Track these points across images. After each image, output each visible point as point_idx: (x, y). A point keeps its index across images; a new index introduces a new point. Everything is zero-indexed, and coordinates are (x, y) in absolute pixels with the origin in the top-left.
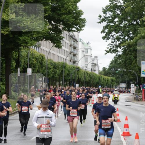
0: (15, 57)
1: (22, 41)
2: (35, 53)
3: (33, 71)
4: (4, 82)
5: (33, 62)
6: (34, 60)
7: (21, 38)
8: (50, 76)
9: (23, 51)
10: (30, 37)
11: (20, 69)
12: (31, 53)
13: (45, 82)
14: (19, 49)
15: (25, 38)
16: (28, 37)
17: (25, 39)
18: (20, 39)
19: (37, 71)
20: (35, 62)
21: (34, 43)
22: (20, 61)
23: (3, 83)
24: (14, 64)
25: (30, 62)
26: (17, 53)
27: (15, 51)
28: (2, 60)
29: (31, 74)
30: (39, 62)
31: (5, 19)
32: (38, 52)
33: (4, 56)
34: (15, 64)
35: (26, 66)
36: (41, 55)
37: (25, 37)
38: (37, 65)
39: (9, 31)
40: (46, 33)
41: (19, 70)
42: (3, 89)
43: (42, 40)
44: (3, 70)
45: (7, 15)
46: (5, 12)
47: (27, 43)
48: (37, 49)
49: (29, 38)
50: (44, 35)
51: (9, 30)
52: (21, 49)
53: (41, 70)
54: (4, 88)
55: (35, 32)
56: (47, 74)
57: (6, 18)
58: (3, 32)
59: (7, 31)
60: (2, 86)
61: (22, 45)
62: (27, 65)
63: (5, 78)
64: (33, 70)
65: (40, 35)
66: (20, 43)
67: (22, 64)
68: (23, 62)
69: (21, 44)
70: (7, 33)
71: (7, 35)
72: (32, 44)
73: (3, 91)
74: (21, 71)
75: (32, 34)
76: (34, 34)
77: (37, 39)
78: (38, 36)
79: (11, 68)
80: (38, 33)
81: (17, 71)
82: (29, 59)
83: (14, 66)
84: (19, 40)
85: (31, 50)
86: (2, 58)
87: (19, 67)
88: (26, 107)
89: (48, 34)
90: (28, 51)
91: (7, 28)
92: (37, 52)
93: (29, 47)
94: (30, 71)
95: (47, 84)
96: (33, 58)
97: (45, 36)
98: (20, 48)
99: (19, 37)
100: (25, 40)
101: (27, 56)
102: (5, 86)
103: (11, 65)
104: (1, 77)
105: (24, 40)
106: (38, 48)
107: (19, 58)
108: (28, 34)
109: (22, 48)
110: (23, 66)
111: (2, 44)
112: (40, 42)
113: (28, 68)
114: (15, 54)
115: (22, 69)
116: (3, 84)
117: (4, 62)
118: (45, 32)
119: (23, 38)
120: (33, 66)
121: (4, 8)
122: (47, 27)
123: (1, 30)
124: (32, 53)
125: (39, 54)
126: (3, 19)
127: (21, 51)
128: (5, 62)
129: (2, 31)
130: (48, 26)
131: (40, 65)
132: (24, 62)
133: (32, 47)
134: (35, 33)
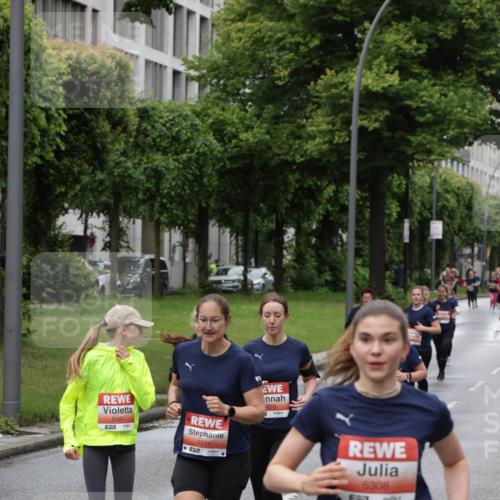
0: (396, 190)
1: (416, 147)
2: (451, 178)
3: (447, 228)
4: (366, 259)
5: (446, 203)
6: (448, 196)
7: (413, 139)
8: (495, 241)
9: (420, 173)
10: (438, 135)
11: (411, 224)
12: (443, 178)
13: (479, 259)
14: (408, 168)
15: (424, 138)
16: (433, 134)
17: (425, 142)
18: (411, 142)
19: (456, 228)
20: (452, 204)
21: (447, 152)
22: (412, 201)
23: (364, 261)
24: (394, 208)
25: (440, 204)
26: (402, 177)
27: (399, 175)
28: (362, 198)
29: (440, 237)
30: (462, 203)
31: (370, 87)
32: (463, 176)
33: (366, 187)
34: (399, 209)
35: (426, 214)
36: (468, 183)
37: (424, 135)
38: (458, 210)
39: (381, 121)
40: (482, 125)
41: (407, 225)
42: (364, 277)
43: (471, 144)
44: (363, 226)
45: (377, 75)
46: (371, 69)
47: (429, 152)
48: (460, 168)
49: (436, 140)
50: (477, 130)
51: (381, 119)
52: (413, 167)
53: (468, 225)
54: (367, 276)
55: (451, 121)
56: (485, 238)
57: (375, 84)
58: (365, 123)
59: (376, 120)
60: (359, 268)
61: (416, 156)
62: (430, 210)
63: (368, 247)
64: (446, 225)
65: (466, 130)
66: (410, 151)
67: (418, 210)
68: (419, 205)
69: (414, 154)
70: (377, 125)
71: (375, 130)
72: (442, 156)
73: (363, 282)
74: (413, 228)
75: (446, 127)
76: (449, 128)
77: (459, 142)
78: (460, 134)
79: (386, 220)
80: (461, 124)
81: (403, 228)
82: (435, 194)
83: (395, 214)
84: (409, 143)
85: (441, 171)
86: (362, 192)
87: (406, 218)
88: (447, 312)
89: (489, 127)
90: (433, 174)
91: (376, 111)
92: (457, 177)
93: (436, 164)
94: (436, 228)
95: (484, 263)
96: (447, 192)
97: (480, 131)
98: (411, 164)
99: (409, 137)
100: (424, 145)
101: (431, 186)
102: (367, 270)
103: (387, 212)
104: (358, 244)
105: (420, 145)
106: (464, 165)
107: (406, 193)
108: (434, 128)
109: (416, 165)
110: (420, 214)
111: (362, 157)
112: (466, 148)
113: (431, 219)
114: (396, 181)
115: (416, 223)
116: (363, 265)
117: (368, 204)
118: (480, 122)
119: (420, 138)
120: (447, 213)
121: (370, 57)
122: (488, 107)
123: (361, 117)
124: (445, 180)
125: (464, 182)
126: (366, 87)
127: (414, 174)
128: (371, 204)
129: (362, 120)
130: (491, 103)
131: (466, 212)
132: (423, 204)
133: (446, 164)
134: (452, 126)
